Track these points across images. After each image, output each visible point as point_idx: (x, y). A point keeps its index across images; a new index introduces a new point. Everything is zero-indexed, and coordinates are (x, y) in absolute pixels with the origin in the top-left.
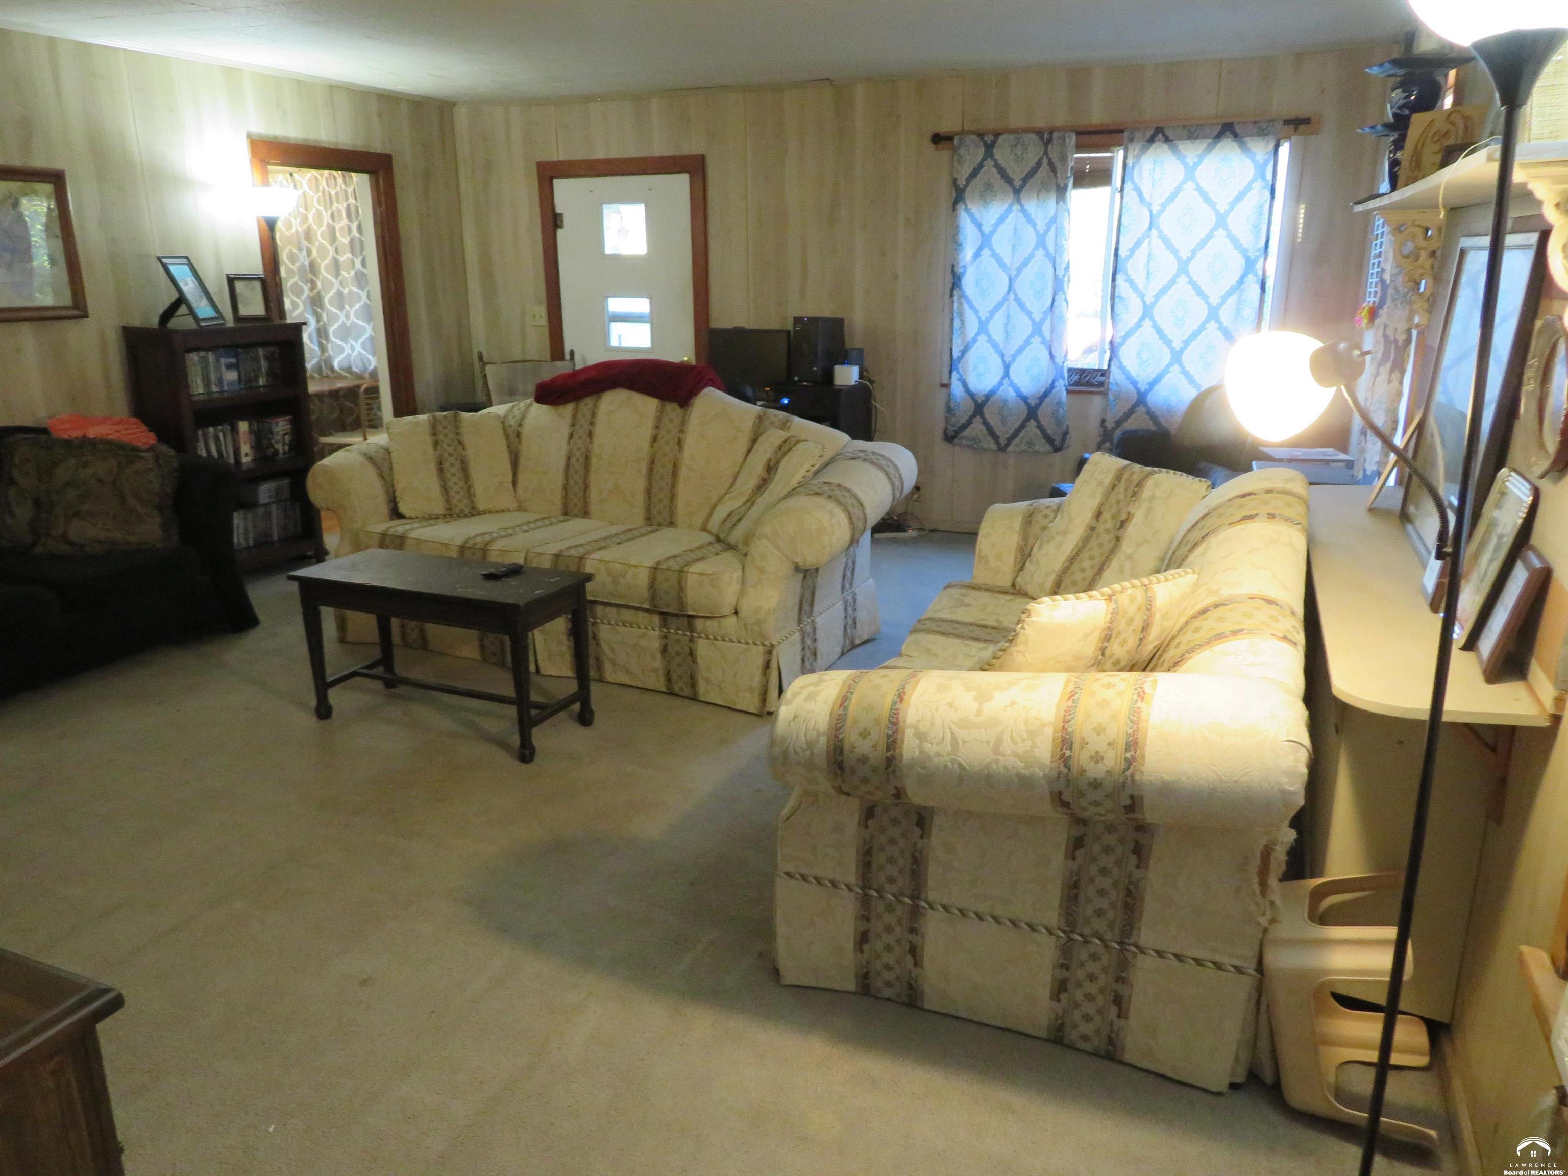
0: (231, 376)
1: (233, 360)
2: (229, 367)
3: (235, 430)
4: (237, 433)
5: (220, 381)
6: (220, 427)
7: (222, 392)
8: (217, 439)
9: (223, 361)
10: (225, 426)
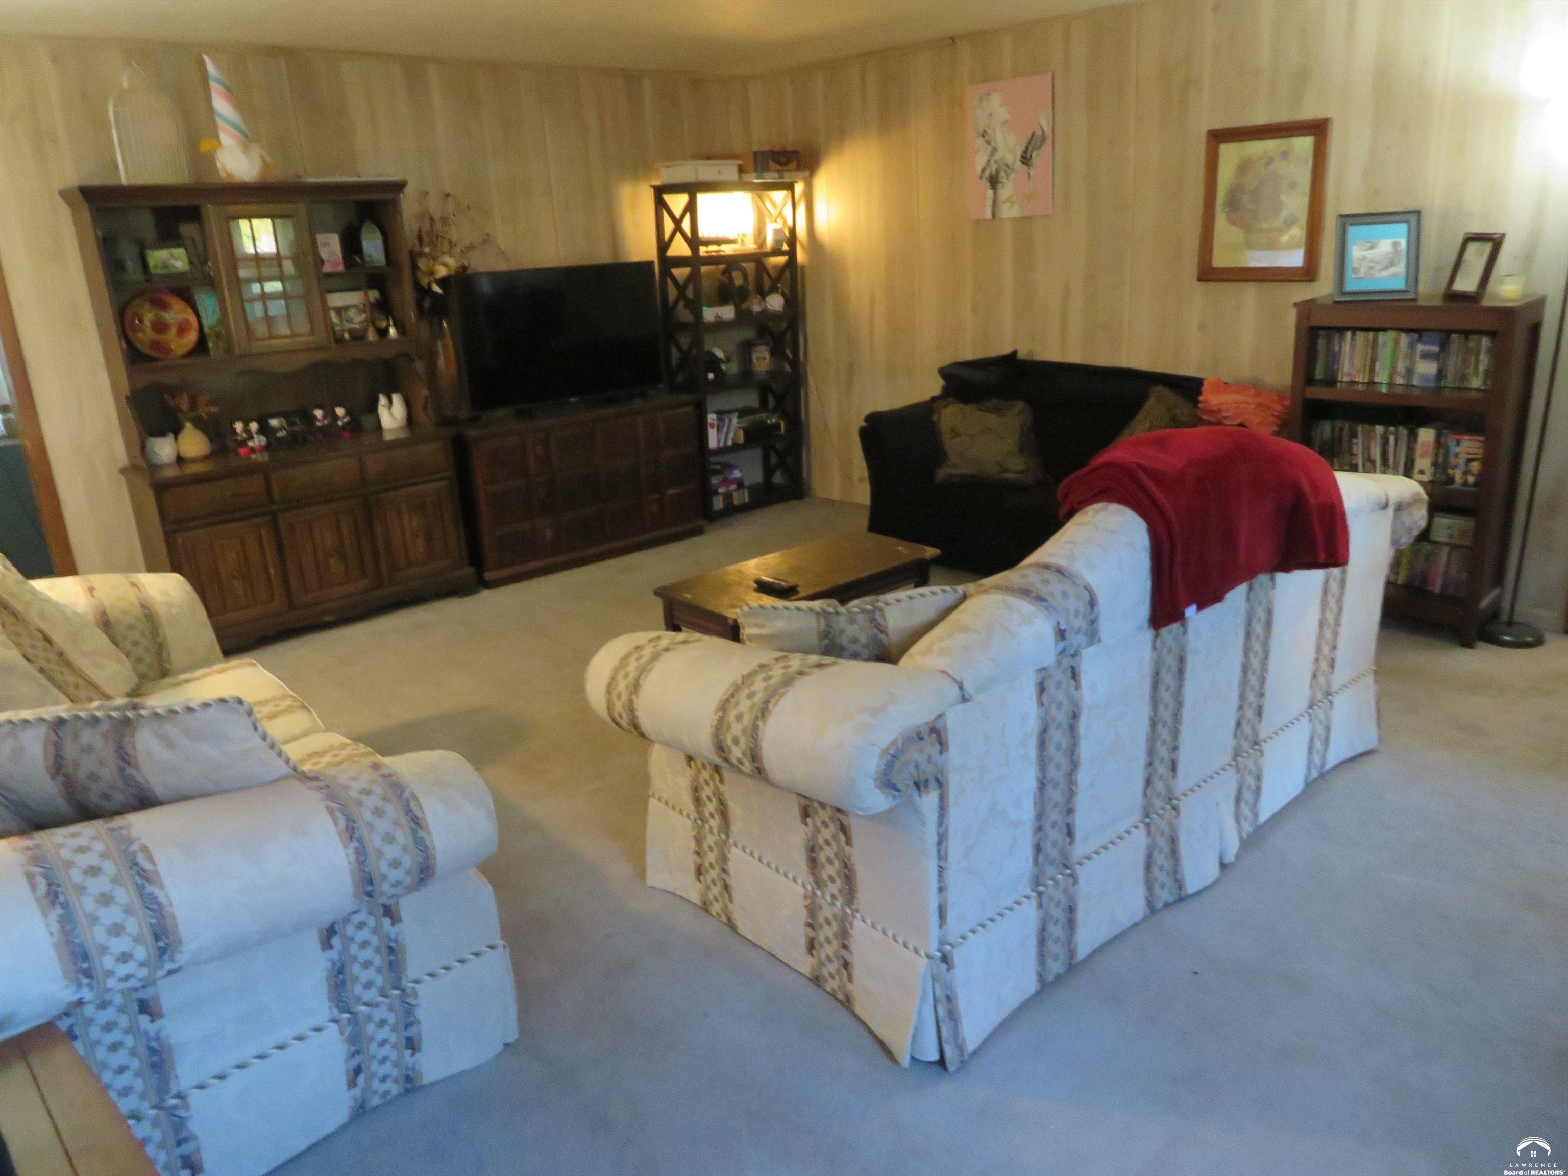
0: (1427, 368)
1: (1435, 348)
2: (1426, 356)
3: (1413, 436)
4: (1416, 440)
5: (1409, 372)
6: (1392, 429)
7: (1409, 386)
8: (1385, 442)
9: (1420, 347)
10: (1401, 428)
